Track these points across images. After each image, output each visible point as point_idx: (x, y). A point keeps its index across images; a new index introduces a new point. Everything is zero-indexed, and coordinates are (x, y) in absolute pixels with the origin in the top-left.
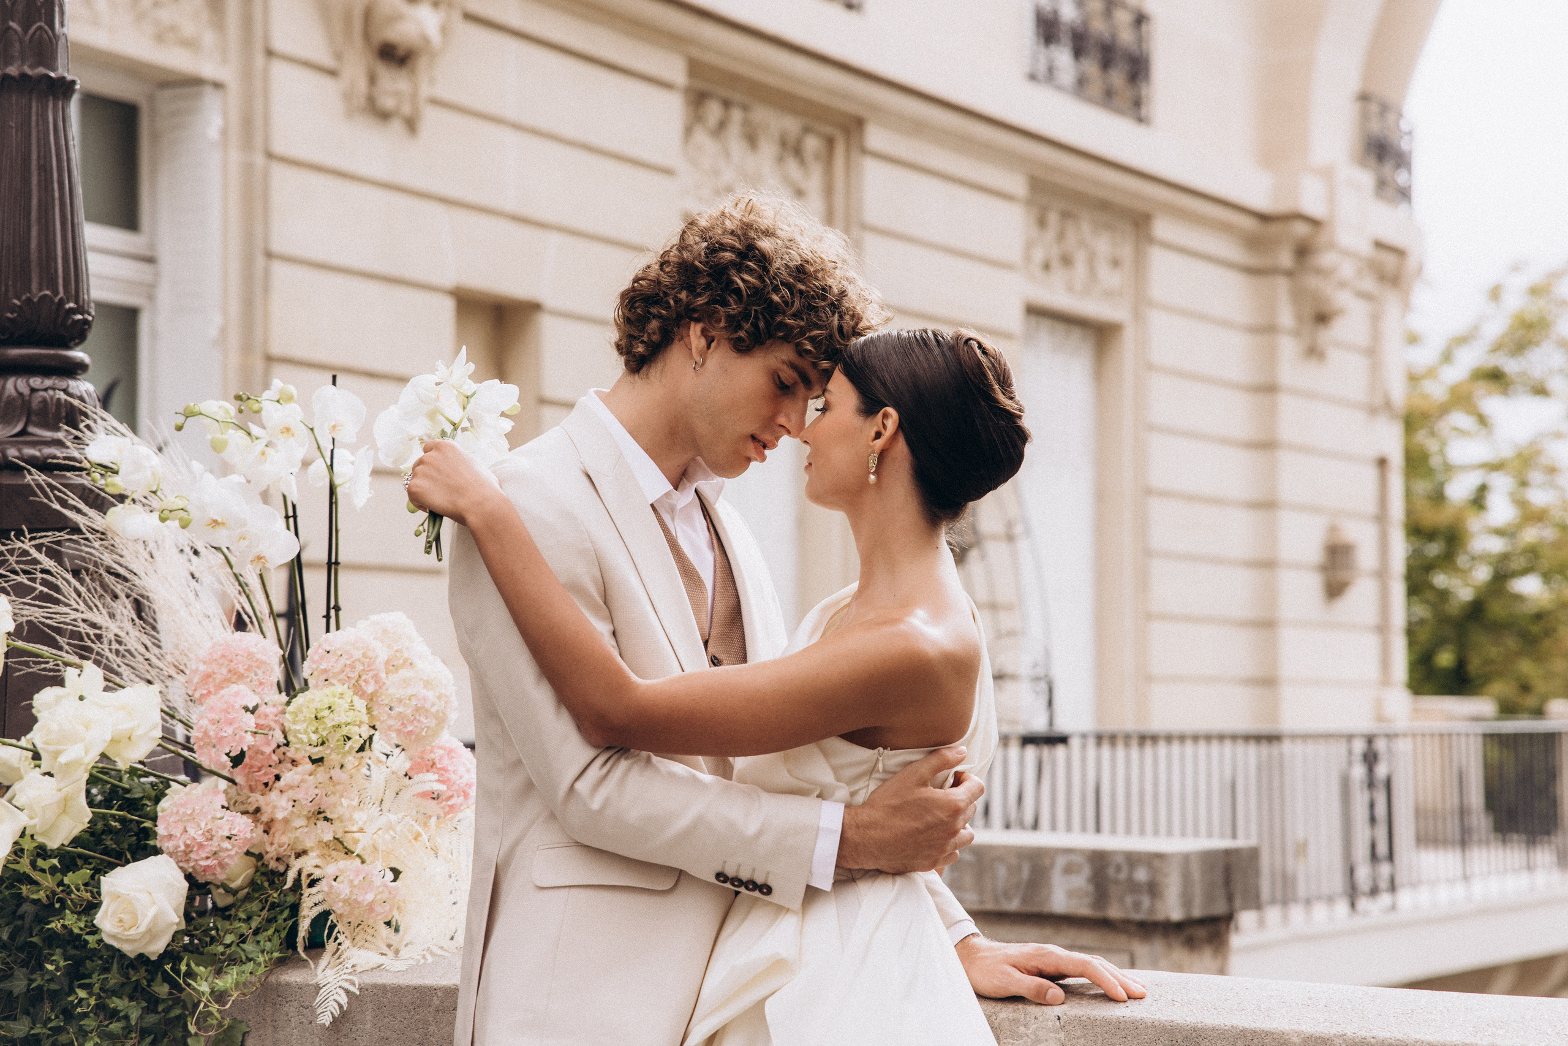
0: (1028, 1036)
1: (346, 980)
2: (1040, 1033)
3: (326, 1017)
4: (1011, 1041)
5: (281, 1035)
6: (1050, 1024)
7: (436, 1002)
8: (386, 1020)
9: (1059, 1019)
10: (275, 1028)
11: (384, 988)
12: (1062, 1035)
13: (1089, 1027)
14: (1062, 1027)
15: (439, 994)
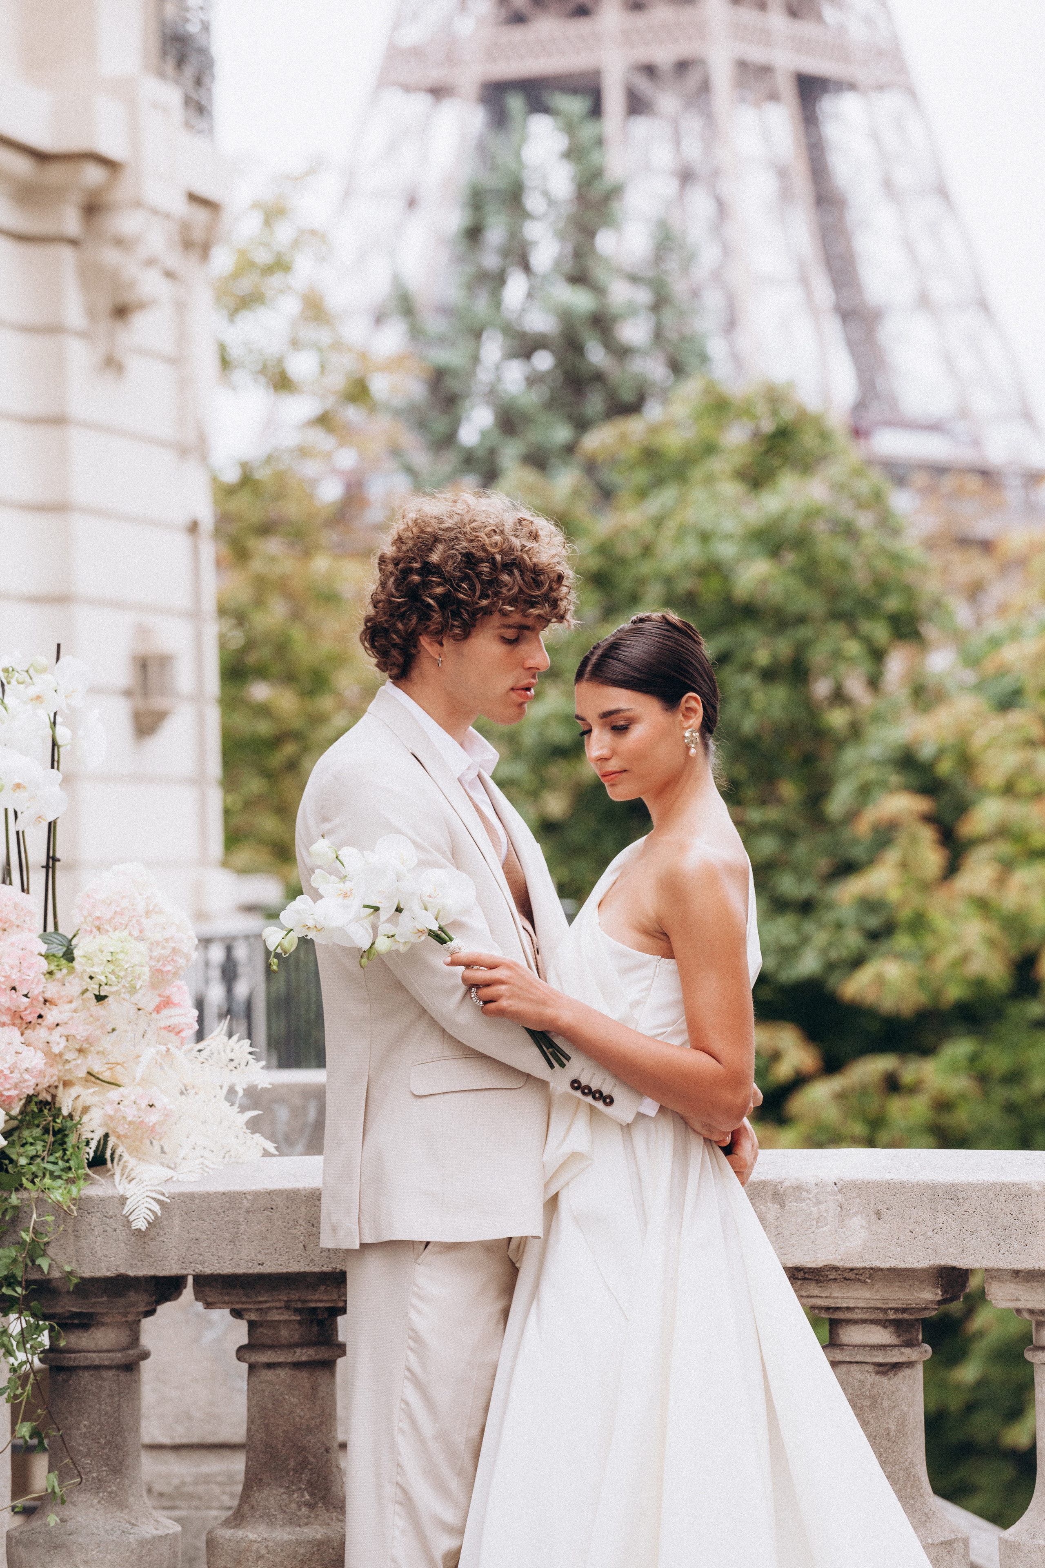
0: (809, 1199)
1: (151, 1191)
2: (820, 1197)
3: (141, 1223)
4: (795, 1204)
5: (83, 1243)
6: (829, 1189)
7: (246, 1204)
8: (194, 1223)
9: (836, 1184)
10: (77, 1237)
11: (191, 1196)
12: (840, 1197)
13: (863, 1189)
14: (840, 1190)
15: (249, 1197)
